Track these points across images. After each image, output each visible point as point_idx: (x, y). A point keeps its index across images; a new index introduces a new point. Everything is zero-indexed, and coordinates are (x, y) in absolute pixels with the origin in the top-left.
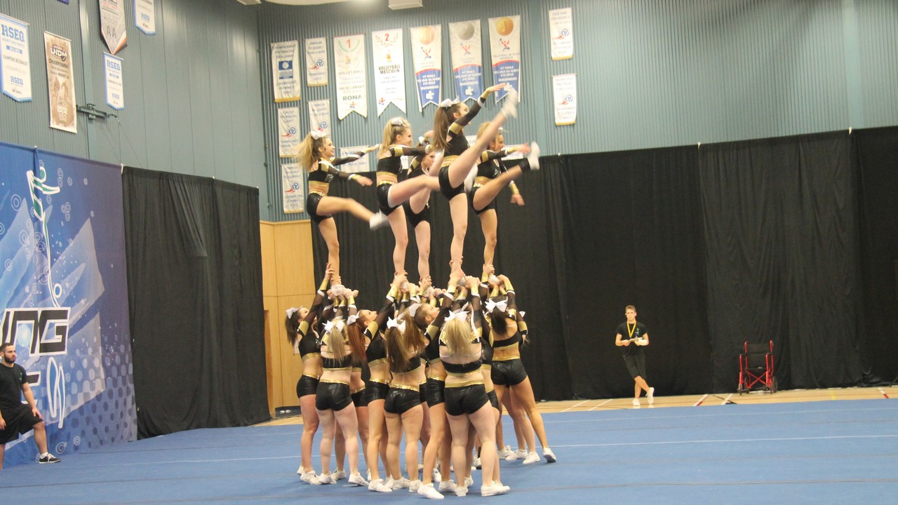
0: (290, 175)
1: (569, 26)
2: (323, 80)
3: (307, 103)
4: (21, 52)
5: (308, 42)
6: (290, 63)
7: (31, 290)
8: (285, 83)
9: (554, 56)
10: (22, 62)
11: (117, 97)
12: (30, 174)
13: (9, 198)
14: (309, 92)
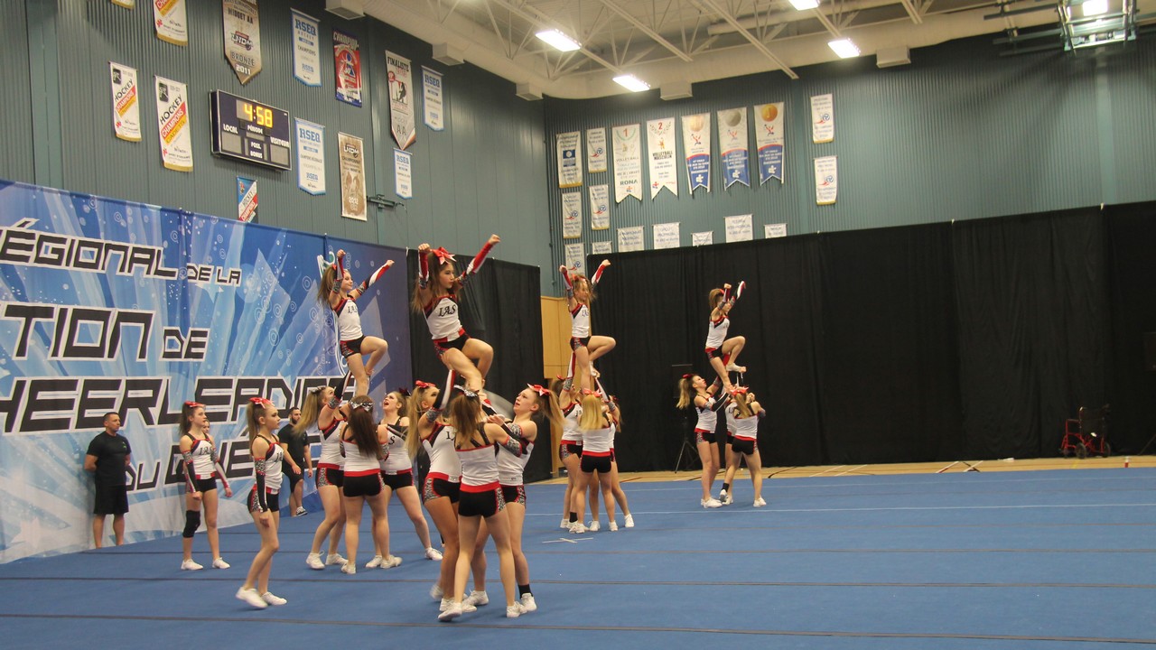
0: (572, 254)
1: (830, 111)
2: (603, 167)
3: (588, 188)
4: (317, 151)
5: (590, 132)
6: (573, 152)
7: (320, 360)
8: (568, 170)
9: (815, 140)
10: (317, 160)
11: (406, 187)
12: (320, 258)
13: (300, 281)
14: (590, 178)
